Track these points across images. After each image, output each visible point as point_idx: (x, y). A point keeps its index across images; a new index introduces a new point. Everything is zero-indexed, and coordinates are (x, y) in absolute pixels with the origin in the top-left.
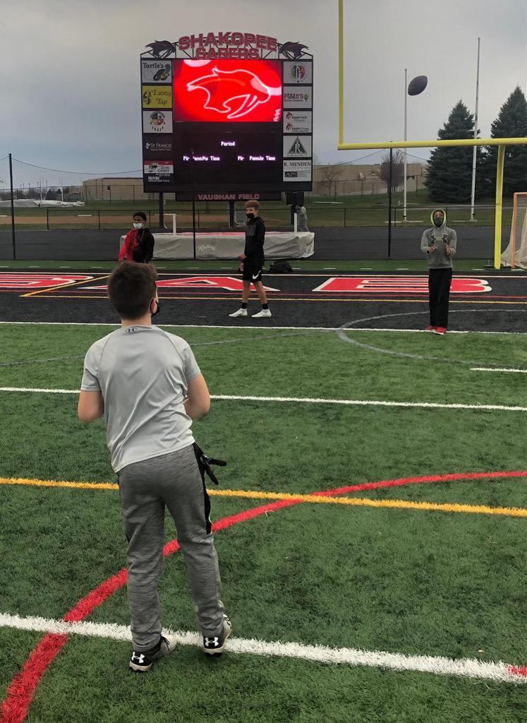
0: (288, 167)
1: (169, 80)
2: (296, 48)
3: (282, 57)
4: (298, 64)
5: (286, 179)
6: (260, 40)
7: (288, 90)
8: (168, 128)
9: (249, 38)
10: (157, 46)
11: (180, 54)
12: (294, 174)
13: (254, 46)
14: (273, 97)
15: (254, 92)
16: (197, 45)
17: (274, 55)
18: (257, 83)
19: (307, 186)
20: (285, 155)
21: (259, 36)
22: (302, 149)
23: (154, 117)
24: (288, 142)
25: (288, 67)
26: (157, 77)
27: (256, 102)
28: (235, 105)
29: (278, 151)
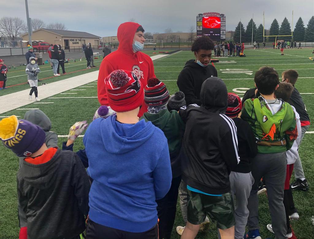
1: (201, 21)
2: (223, 15)
4: (223, 18)
5: (221, 38)
6: (217, 13)
7: (222, 22)
8: (201, 29)
9: (215, 13)
10: (200, 15)
11: (203, 16)
12: (223, 37)
13: (216, 15)
14: (219, 24)
15: (216, 23)
16: (206, 14)
17: (219, 16)
18: (216, 21)
20: (221, 34)
22: (224, 33)
23: (199, 27)
25: (221, 18)
26: (199, 20)
27: (216, 25)
28: (213, 25)
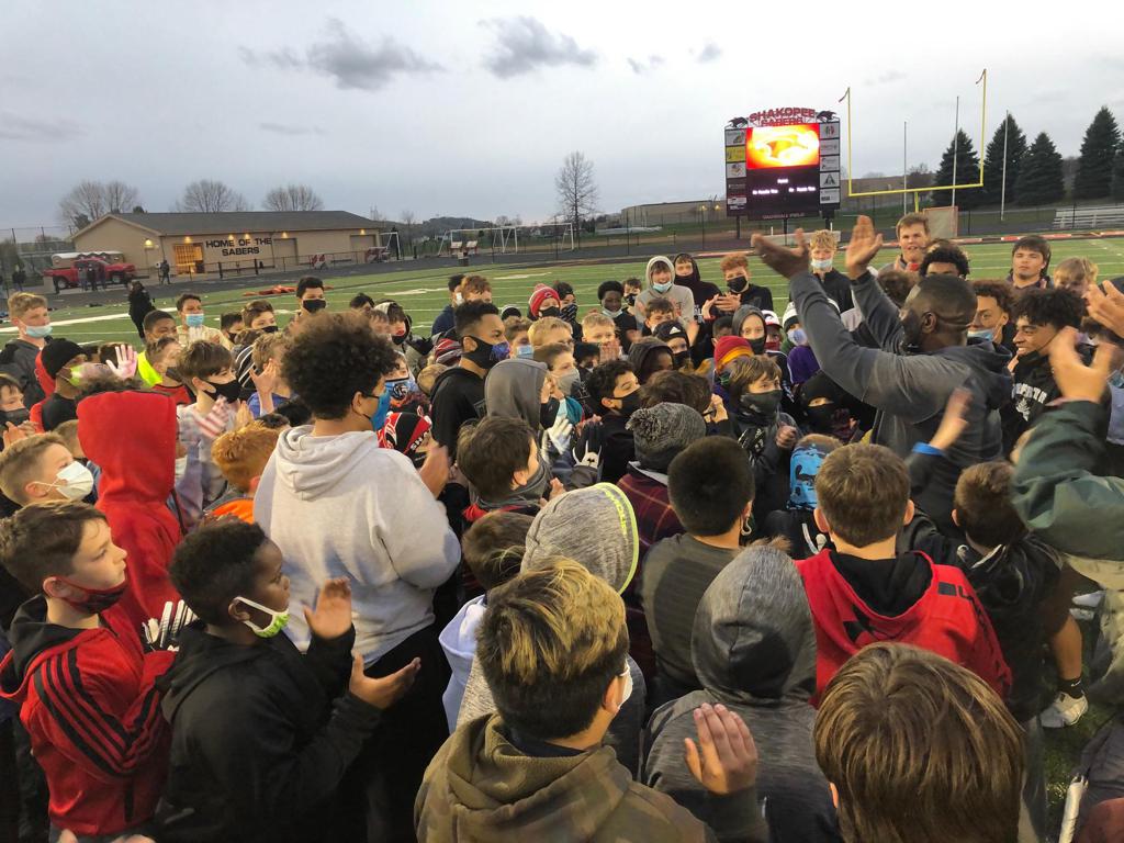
0: (823, 194)
1: (743, 142)
2: (828, 114)
3: (819, 121)
4: (830, 125)
5: (822, 202)
6: (804, 111)
7: (823, 143)
8: (743, 174)
9: (796, 111)
10: (736, 121)
11: (750, 125)
12: (828, 198)
13: (800, 115)
16: (762, 118)
17: (813, 120)
19: (837, 205)
20: (822, 186)
21: (803, 109)
22: (833, 181)
23: (734, 167)
24: (823, 178)
25: (823, 128)
26: (735, 141)
29: (817, 183)
